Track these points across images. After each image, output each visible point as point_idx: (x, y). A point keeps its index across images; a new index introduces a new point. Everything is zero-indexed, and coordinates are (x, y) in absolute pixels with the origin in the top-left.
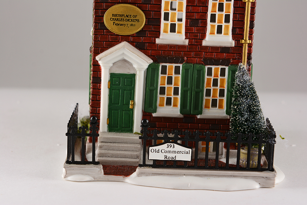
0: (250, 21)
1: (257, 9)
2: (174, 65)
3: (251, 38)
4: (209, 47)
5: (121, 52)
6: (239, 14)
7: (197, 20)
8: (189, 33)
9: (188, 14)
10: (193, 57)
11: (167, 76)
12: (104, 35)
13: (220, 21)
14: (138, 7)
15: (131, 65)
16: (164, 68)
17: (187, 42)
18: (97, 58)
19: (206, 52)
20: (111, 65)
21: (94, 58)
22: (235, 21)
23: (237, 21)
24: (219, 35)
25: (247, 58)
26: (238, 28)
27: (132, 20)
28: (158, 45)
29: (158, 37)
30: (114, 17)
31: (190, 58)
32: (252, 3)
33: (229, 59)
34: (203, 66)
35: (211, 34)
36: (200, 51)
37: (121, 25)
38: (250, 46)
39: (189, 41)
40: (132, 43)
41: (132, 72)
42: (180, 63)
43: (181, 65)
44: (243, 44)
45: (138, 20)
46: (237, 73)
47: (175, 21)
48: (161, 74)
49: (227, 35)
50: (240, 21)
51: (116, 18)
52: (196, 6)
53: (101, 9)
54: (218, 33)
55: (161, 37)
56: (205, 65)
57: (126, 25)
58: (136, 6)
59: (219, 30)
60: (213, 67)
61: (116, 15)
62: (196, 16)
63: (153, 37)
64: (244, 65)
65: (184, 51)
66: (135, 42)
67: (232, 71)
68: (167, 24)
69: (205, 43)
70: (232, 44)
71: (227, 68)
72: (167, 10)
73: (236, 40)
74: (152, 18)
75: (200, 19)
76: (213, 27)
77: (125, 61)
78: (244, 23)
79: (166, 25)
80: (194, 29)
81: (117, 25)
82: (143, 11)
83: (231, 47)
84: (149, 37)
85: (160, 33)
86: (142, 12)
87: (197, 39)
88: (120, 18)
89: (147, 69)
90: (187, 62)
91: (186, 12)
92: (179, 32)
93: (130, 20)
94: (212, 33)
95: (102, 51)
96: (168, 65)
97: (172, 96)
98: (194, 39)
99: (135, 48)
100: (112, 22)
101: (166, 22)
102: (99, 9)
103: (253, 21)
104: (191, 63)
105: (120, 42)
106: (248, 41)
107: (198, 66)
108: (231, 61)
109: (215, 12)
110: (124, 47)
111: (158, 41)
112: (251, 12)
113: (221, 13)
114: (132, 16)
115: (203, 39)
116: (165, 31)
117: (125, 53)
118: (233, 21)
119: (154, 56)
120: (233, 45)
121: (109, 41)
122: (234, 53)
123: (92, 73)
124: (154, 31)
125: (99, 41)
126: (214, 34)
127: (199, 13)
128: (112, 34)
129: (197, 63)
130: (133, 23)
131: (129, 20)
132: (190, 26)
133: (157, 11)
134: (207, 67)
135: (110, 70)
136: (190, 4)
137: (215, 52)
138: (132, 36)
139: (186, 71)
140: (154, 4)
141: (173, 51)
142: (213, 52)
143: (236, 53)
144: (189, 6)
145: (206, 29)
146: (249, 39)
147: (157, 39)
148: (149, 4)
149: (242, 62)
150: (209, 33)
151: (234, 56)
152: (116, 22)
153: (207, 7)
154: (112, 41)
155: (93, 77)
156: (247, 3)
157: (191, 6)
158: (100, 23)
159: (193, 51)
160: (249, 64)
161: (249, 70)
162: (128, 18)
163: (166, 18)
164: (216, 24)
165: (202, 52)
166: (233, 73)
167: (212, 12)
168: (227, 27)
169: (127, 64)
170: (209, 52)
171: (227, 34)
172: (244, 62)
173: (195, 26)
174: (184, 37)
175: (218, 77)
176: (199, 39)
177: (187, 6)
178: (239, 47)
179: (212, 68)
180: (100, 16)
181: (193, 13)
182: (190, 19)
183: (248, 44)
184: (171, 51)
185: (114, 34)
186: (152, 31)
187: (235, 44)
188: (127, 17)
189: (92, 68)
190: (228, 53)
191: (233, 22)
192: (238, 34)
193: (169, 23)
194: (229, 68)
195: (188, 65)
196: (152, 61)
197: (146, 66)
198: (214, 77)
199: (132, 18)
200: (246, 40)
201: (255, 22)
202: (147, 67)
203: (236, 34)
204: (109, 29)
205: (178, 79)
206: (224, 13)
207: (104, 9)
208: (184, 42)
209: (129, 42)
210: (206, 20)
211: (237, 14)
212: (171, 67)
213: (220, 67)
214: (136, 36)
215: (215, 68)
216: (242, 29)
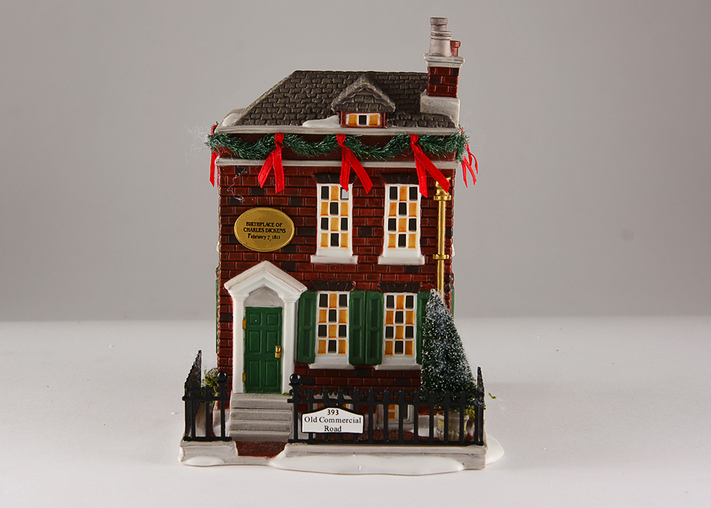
0: (446, 227)
1: (455, 209)
2: (338, 293)
3: (448, 251)
4: (388, 266)
5: (260, 278)
6: (429, 218)
7: (370, 227)
8: (359, 246)
9: (356, 219)
10: (365, 281)
11: (328, 309)
12: (235, 252)
13: (403, 229)
14: (283, 211)
15: (276, 294)
16: (324, 298)
17: (355, 260)
18: (226, 286)
19: (384, 274)
20: (248, 295)
21: (222, 286)
22: (425, 227)
23: (427, 227)
24: (401, 248)
25: (444, 281)
26: (429, 238)
27: (275, 230)
28: (314, 264)
29: (314, 253)
30: (249, 227)
31: (362, 282)
32: (447, 201)
33: (418, 283)
34: (380, 294)
35: (389, 247)
36: (375, 272)
37: (260, 237)
38: (448, 263)
39: (359, 258)
40: (275, 263)
41: (277, 305)
42: (346, 290)
43: (348, 294)
44: (437, 260)
45: (284, 230)
46: (428, 303)
47: (337, 230)
48: (320, 306)
49: (414, 249)
50: (431, 227)
51: (252, 228)
52: (367, 208)
53: (230, 216)
54: (400, 245)
55: (317, 253)
56: (383, 292)
57: (267, 238)
58: (280, 209)
59: (402, 241)
60: (395, 295)
61: (252, 223)
62: (367, 222)
63: (306, 253)
64: (439, 294)
65: (351, 273)
66: (281, 261)
67: (422, 300)
68: (327, 234)
69: (381, 261)
70: (420, 260)
71: (415, 296)
72: (325, 215)
73: (426, 255)
74: (305, 227)
75: (373, 226)
76: (392, 237)
77: (266, 289)
78: (438, 230)
79: (325, 236)
80: (366, 241)
81: (254, 237)
82: (290, 216)
83: (420, 266)
84: (301, 253)
85: (316, 247)
86: (289, 219)
87: (370, 255)
88: (258, 227)
89: (299, 299)
90: (357, 289)
91: (353, 217)
92: (344, 246)
93: (272, 231)
94: (392, 246)
95: (233, 276)
96: (328, 293)
97: (337, 339)
98: (366, 255)
99: (280, 270)
100: (247, 234)
101: (325, 232)
102: (227, 216)
103: (451, 227)
104: (363, 290)
105: (259, 262)
106: (444, 257)
107: (373, 294)
108: (421, 286)
109: (395, 215)
110: (263, 269)
111: (313, 259)
112: (446, 215)
113: (403, 217)
114: (275, 225)
115: (379, 255)
116: (324, 245)
117: (266, 278)
118: (422, 227)
119: (308, 281)
120: (423, 263)
121: (243, 261)
122: (426, 274)
123: (219, 307)
124: (307, 245)
125: (228, 261)
126: (394, 247)
127: (371, 217)
128: (248, 251)
129: (371, 290)
130: (277, 234)
131: (270, 230)
132: (359, 237)
133: (312, 217)
134: (385, 295)
135: (245, 302)
136: (358, 206)
137: (397, 274)
138: (276, 252)
139: (355, 301)
140: (306, 207)
141: (336, 273)
142: (394, 274)
143: (428, 274)
144: (357, 208)
145: (383, 240)
146: (446, 254)
147: (312, 257)
148: (298, 207)
149: (436, 288)
150: (388, 245)
151: (425, 278)
152: (253, 234)
153: (383, 209)
154: (246, 261)
155: (220, 313)
156: (440, 202)
157: (360, 208)
158: (230, 235)
159: (365, 273)
160: (447, 290)
161: (447, 298)
162: (269, 228)
163: (325, 226)
164: (397, 233)
165: (379, 273)
166: (423, 302)
167: (390, 215)
168: (413, 237)
169: (270, 294)
170: (388, 273)
171: (413, 246)
172: (440, 289)
173: (366, 237)
174: (351, 253)
175: (402, 308)
176: (373, 255)
177: (353, 208)
178: (431, 264)
179: (393, 296)
180: (229, 226)
181: (362, 219)
182: (359, 226)
183: (445, 260)
184: (333, 273)
185: (250, 251)
186: (304, 244)
187: (426, 261)
188: (268, 225)
189: (219, 301)
190: (417, 273)
191: (421, 230)
192: (429, 246)
193: (329, 232)
194: (418, 296)
195: (358, 292)
196: (305, 289)
197: (297, 296)
198: (397, 309)
199: (275, 227)
200: (441, 255)
201: (454, 228)
202: (299, 297)
203: (427, 247)
204: (242, 243)
205: (345, 314)
206: (408, 217)
207: (234, 215)
208: (351, 260)
209: (271, 261)
210: (382, 227)
211: (427, 217)
212: (334, 295)
213: (405, 294)
214: (282, 253)
215: (398, 296)
216: (435, 239)
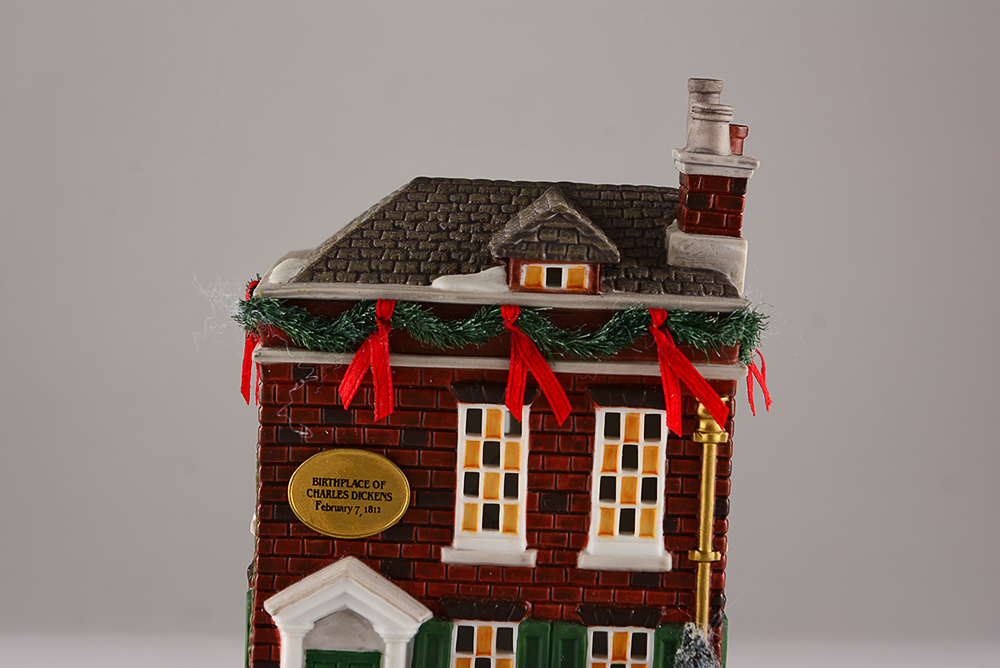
0: (716, 496)
1: (735, 460)
2: (495, 626)
3: (719, 545)
4: (598, 571)
5: (338, 591)
6: (683, 476)
7: (562, 493)
8: (539, 531)
9: (535, 476)
10: (550, 602)
11: (473, 657)
12: (288, 537)
13: (629, 498)
14: (388, 457)
15: (368, 625)
16: (466, 636)
17: (532, 558)
18: (269, 605)
19: (589, 587)
20: (310, 626)
21: (260, 606)
22: (673, 495)
23: (679, 496)
24: (626, 537)
25: (711, 605)
26: (682, 516)
27: (370, 495)
28: (447, 565)
29: (448, 542)
30: (317, 487)
31: (543, 603)
32: (720, 445)
33: (656, 609)
34: (581, 629)
35: (602, 533)
36: (570, 585)
37: (339, 509)
38: (718, 568)
39: (539, 555)
40: (370, 561)
41: (370, 647)
42: (512, 620)
43: (515, 627)
44: (697, 562)
45: (388, 496)
46: (679, 651)
47: (496, 498)
48: (458, 650)
49: (650, 539)
50: (687, 496)
51: (323, 489)
52: (559, 454)
53: (279, 464)
54: (622, 530)
55: (456, 543)
56: (587, 626)
57: (354, 510)
58: (382, 453)
59: (627, 523)
61: (324, 481)
62: (557, 483)
63: (431, 543)
64: (701, 632)
65: (523, 585)
66: (381, 558)
67: (666, 642)
68: (475, 506)
69: (583, 561)
70: (663, 563)
71: (651, 634)
72: (473, 466)
73: (675, 552)
74: (431, 489)
75: (570, 492)
76: (607, 513)
77: (348, 614)
78: (699, 501)
79: (471, 508)
80: (553, 521)
81: (328, 508)
82: (402, 467)
83: (663, 573)
84: (420, 543)
85: (453, 531)
86: (399, 474)
87: (562, 549)
88: (336, 489)
89: (416, 637)
90: (535, 616)
91: (529, 472)
92: (510, 530)
93: (365, 496)
94: (606, 532)
95: (283, 584)
96: (476, 625)
98: (554, 548)
99: (379, 576)
100: (312, 501)
101: (471, 500)
102: (275, 464)
103: (726, 497)
104: (546, 619)
105: (337, 559)
106: (712, 556)
107: (565, 629)
108: (664, 614)
109: (615, 471)
110: (346, 575)
111: (447, 555)
112: (718, 471)
113: (629, 474)
114: (371, 484)
115: (579, 550)
116: (469, 527)
117: (351, 592)
118: (667, 496)
119: (436, 598)
120: (669, 567)
121: (303, 556)
122: (672, 590)
123: (253, 647)
124: (434, 526)
125: (273, 555)
126: (612, 534)
127: (566, 473)
128: (313, 535)
129: (561, 620)
130: (375, 504)
131: (360, 495)
132: (541, 512)
133: (445, 469)
134: (591, 632)
135: (305, 640)
136: (540, 449)
137: (616, 588)
138: (372, 540)
139: (530, 642)
140: (436, 449)
141: (491, 583)
142: (609, 588)
143: (678, 590)
144: (538, 453)
145: (589, 519)
146: (715, 550)
147: (444, 551)
148: (419, 449)
149: (694, 621)
150: (598, 530)
151: (672, 599)
152: (325, 501)
153: (590, 456)
154: (311, 556)
155: (255, 661)
156: (705, 446)
157: (544, 453)
158: (278, 503)
159: (551, 585)
160: (715, 622)
161: (715, 641)
162: (358, 490)
163: (472, 488)
164: (617, 506)
165: (578, 586)
166: (668, 648)
167: (604, 470)
168: (649, 515)
169: (357, 625)
170: (598, 587)
171: (648, 533)
172: (701, 620)
173: (554, 512)
174: (524, 543)
175: (624, 658)
176: (568, 549)
177: (531, 453)
178: (685, 570)
179: (606, 633)
180: (279, 484)
181: (548, 475)
182: (541, 491)
183: (712, 562)
184: (486, 583)
185: (319, 536)
186: (429, 525)
187: (673, 563)
188: (358, 485)
189: (252, 635)
190: (655, 588)
191: (667, 500)
192: (680, 533)
193: (480, 501)
194: (656, 635)
195: (536, 625)
196: (428, 615)
197: (412, 630)
198: (614, 658)
199: (371, 490)
200: (704, 553)
201: (732, 499)
202: (415, 632)
203: (676, 535)
204: (304, 520)
206: (639, 475)
207: (289, 463)
208: (523, 559)
209: (361, 558)
210: (588, 494)
211: (678, 476)
212: (486, 630)
213: (631, 631)
214: (383, 542)
215: (616, 634)
216: (694, 519)
